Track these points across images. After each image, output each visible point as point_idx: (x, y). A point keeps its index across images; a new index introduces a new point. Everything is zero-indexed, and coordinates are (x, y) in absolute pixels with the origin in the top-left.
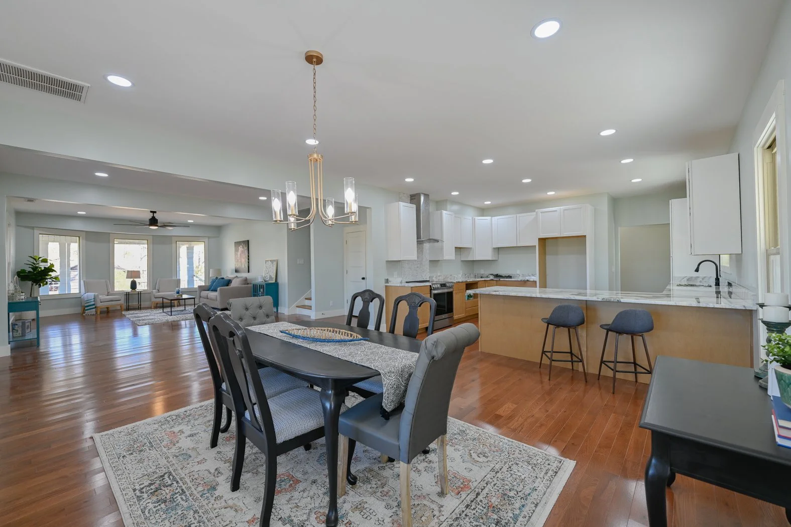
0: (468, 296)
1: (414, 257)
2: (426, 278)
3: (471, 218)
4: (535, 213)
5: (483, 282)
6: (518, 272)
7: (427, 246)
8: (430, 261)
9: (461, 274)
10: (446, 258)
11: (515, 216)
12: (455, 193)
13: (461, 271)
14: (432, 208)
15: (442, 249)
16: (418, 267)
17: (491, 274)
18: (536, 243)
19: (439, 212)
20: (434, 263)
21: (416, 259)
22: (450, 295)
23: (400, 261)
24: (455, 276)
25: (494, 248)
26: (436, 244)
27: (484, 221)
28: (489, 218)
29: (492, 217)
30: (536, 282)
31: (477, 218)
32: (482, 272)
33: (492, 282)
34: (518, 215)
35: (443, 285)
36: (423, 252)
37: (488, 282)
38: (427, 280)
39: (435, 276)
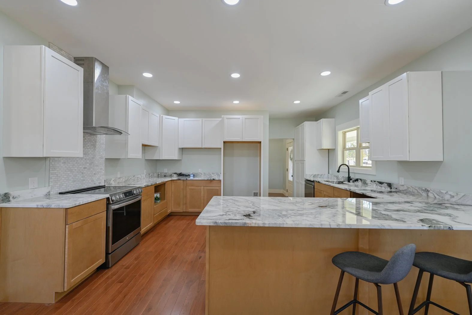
0: (155, 199)
1: (79, 152)
2: (100, 183)
3: (158, 116)
4: (220, 119)
5: (170, 182)
6: (200, 171)
7: (102, 139)
8: (106, 159)
9: (145, 173)
10: (131, 155)
11: (200, 119)
12: (147, 75)
13: (145, 171)
14: (112, 91)
15: (126, 143)
16: (85, 168)
17: (175, 173)
18: (221, 146)
19: (123, 96)
20: (112, 162)
21: (81, 155)
22: (138, 204)
23: (45, 158)
24: (138, 176)
25: (179, 148)
26: (117, 137)
27: (172, 121)
28: (176, 118)
29: (179, 118)
30: (221, 180)
31: (165, 117)
32: (166, 171)
33: (179, 181)
34: (204, 119)
35: (129, 194)
36: (95, 146)
37: (175, 182)
38: (101, 185)
39: (113, 179)
